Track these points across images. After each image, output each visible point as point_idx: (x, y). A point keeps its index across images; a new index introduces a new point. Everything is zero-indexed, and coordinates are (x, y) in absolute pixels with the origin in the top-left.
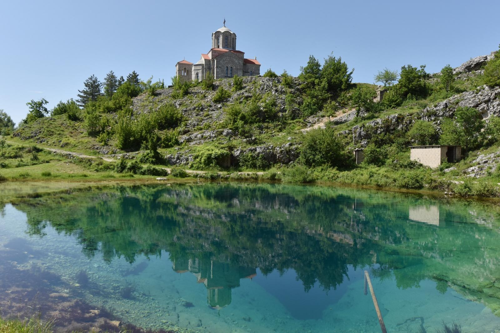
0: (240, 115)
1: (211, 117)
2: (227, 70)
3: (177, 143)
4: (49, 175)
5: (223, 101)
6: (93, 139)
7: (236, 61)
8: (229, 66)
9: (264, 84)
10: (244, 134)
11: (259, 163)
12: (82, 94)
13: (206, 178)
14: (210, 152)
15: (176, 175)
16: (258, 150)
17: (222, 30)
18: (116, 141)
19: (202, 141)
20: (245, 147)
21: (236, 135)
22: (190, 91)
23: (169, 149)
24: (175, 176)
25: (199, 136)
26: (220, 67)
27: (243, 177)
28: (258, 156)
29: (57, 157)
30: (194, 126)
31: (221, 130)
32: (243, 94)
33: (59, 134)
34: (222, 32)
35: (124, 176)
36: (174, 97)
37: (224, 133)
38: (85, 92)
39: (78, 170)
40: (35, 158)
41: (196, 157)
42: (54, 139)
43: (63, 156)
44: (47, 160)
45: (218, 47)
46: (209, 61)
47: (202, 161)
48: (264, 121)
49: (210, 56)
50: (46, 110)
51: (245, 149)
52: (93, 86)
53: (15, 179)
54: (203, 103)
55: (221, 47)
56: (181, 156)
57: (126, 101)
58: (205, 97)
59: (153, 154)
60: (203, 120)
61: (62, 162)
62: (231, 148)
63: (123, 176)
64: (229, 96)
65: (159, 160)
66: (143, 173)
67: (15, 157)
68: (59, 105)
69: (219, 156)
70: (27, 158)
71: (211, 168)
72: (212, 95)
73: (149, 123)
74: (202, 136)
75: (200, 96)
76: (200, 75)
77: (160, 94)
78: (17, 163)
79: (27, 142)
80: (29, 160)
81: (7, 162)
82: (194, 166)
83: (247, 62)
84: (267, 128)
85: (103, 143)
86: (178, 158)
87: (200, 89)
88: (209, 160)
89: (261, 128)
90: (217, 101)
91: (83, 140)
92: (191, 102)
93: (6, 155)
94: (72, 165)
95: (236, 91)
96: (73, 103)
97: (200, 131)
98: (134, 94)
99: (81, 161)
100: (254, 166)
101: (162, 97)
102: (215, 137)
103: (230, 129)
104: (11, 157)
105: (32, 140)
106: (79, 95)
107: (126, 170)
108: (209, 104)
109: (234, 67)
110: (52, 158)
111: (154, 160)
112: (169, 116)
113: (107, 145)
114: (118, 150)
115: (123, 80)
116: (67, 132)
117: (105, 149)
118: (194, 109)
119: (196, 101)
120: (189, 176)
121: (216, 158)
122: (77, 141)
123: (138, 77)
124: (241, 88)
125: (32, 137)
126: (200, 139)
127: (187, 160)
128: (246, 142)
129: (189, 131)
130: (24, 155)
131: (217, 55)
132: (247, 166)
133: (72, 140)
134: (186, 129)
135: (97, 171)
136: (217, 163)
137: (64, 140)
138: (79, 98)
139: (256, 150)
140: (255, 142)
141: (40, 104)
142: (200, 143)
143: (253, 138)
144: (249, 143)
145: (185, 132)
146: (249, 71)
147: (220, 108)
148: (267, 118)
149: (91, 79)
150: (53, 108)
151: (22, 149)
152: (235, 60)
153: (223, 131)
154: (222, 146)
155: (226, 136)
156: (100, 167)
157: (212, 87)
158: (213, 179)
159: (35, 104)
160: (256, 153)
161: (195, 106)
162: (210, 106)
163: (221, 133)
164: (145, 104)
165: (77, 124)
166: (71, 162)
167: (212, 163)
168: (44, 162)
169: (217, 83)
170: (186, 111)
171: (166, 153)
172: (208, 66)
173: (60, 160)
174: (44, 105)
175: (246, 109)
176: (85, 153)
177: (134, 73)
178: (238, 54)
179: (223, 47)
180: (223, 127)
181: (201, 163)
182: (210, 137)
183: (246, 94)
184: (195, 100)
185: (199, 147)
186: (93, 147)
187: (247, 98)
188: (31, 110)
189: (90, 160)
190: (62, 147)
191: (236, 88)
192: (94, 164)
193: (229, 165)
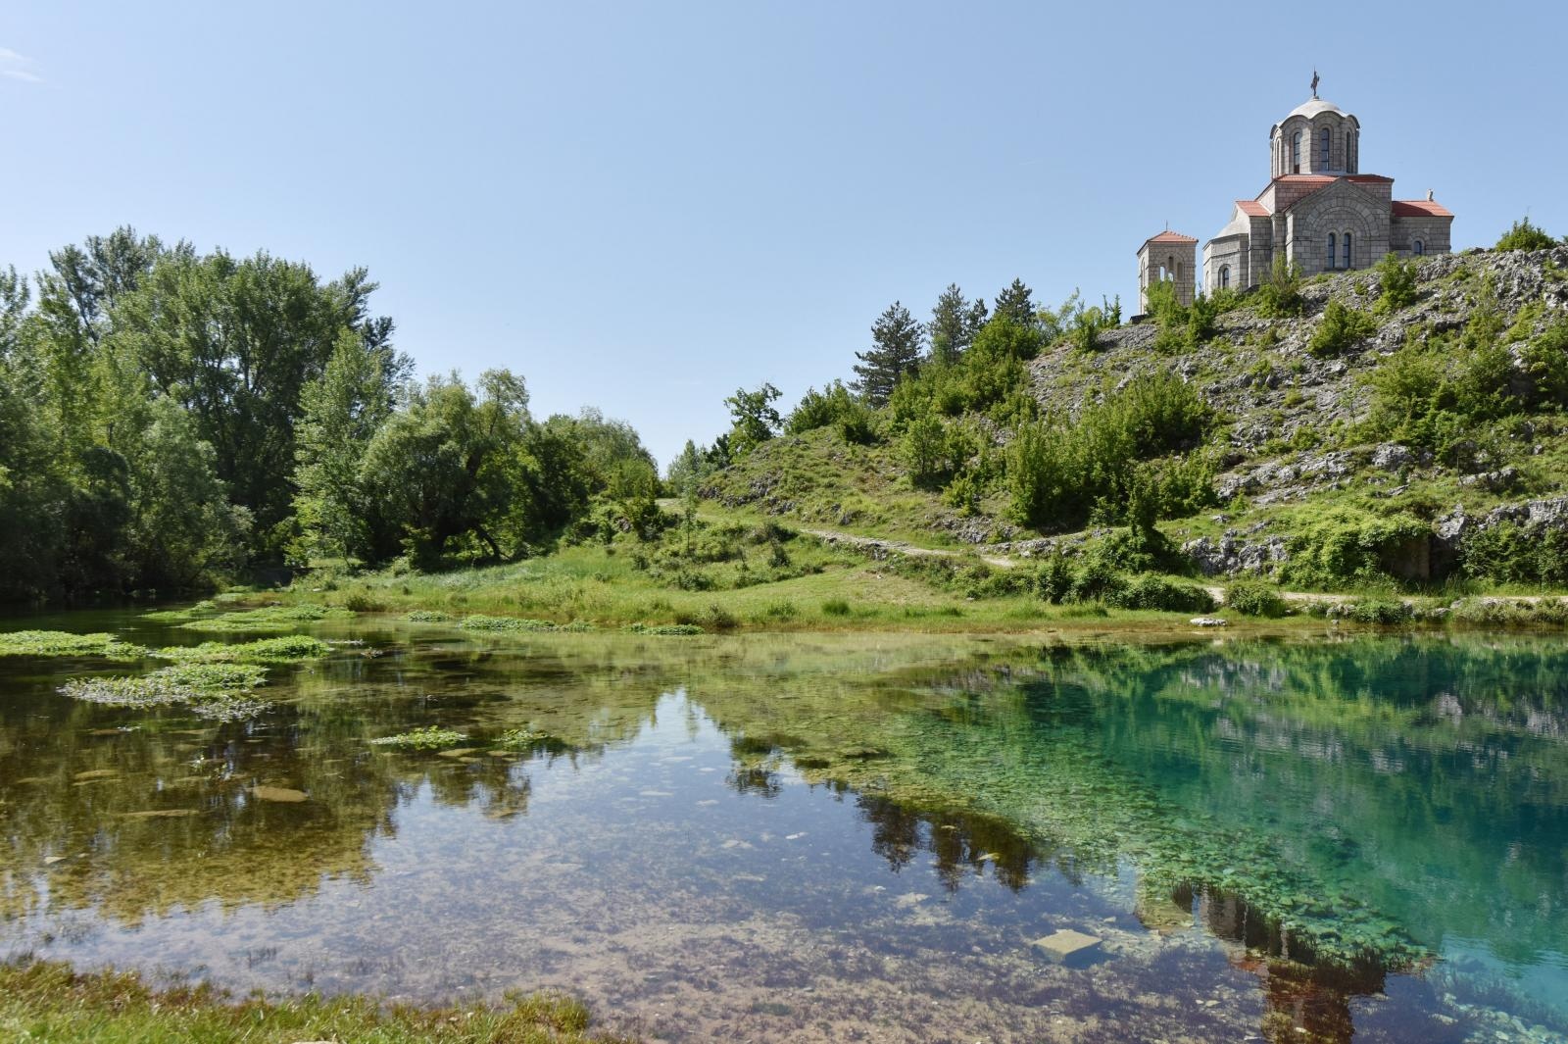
0: (1437, 393)
1: (1312, 408)
2: (1333, 244)
3: (1211, 500)
4: (843, 610)
5: (1346, 350)
6: (930, 496)
7: (1366, 212)
8: (1340, 231)
9: (1509, 277)
10: (1460, 460)
11: (1547, 562)
12: (865, 365)
13: (1361, 620)
14: (1351, 527)
15: (1248, 610)
16: (1537, 515)
17: (1310, 109)
18: (1004, 502)
19: (1300, 490)
20: (1479, 505)
21: (1427, 465)
22: (1217, 324)
23: (1191, 521)
24: (1244, 611)
25: (1286, 471)
26: (1307, 239)
27: (1506, 613)
28: (1539, 536)
29: (841, 556)
30: (1258, 439)
31: (1368, 447)
32: (1423, 318)
33: (830, 486)
34: (1311, 115)
35: (1080, 614)
36: (1165, 349)
37: (1381, 460)
38: (873, 358)
39: (913, 594)
40: (782, 559)
41: (1299, 545)
42: (817, 501)
43: (857, 551)
44: (814, 564)
45: (1297, 170)
46: (1268, 220)
47: (1325, 558)
48: (1532, 408)
49: (1268, 205)
50: (775, 417)
51: (1479, 513)
52: (896, 336)
53: (760, 624)
54: (1274, 359)
55: (1305, 169)
56: (1241, 544)
57: (1010, 373)
58: (1276, 340)
59: (1142, 539)
60: (1285, 417)
61: (861, 569)
62: (1424, 510)
63: (1073, 614)
64: (1370, 331)
65: (1165, 558)
66: (1133, 604)
67: (725, 557)
68: (806, 402)
69: (1390, 540)
70: (759, 559)
71: (1358, 584)
72: (1300, 336)
73: (1111, 438)
74: (1297, 474)
75: (1258, 338)
76: (1234, 273)
77: (1113, 344)
78: (736, 576)
79: (741, 512)
80: (766, 567)
81: (709, 571)
82: (1296, 575)
83: (1402, 211)
84: (1549, 431)
85: (965, 509)
86: (1230, 551)
87: (1254, 316)
88: (1349, 558)
89: (1524, 434)
90: (1325, 351)
91: (900, 500)
92: (1230, 362)
93: (698, 552)
94: (890, 579)
95: (1393, 310)
96: (841, 392)
97: (1287, 457)
98: (1028, 350)
99: (917, 566)
100: (1527, 575)
101: (1122, 352)
102: (1347, 473)
103: (1401, 443)
104: (711, 558)
105: (752, 507)
106: (856, 369)
107: (1073, 593)
108: (1296, 363)
109: (1359, 234)
110: (828, 558)
111: (1147, 557)
112: (1167, 412)
113: (978, 514)
114: (1016, 530)
115: (985, 312)
116: (848, 480)
117: (973, 527)
118: (1247, 382)
119: (1248, 358)
120: (1295, 613)
121: (1377, 547)
122: (884, 506)
123: (1031, 299)
124: (1412, 300)
125: (753, 498)
126: (1288, 484)
127: (1264, 555)
128: (1480, 487)
129: (1241, 459)
130: (748, 551)
131: (1293, 198)
132: (1498, 573)
133: (869, 503)
134: (1233, 452)
135: (975, 596)
136: (1382, 566)
137: (848, 504)
138: (857, 378)
139: (1526, 514)
140: (1513, 486)
141: (761, 400)
142: (1293, 498)
143: (1506, 470)
144: (1495, 489)
145: (1230, 463)
146: (1411, 241)
147: (1342, 373)
148: (1545, 396)
149: (890, 315)
150: (791, 411)
151: (738, 532)
152: (1359, 207)
153: (1373, 453)
154: (1389, 502)
155: (1387, 468)
156: (983, 583)
157: (1293, 305)
158: (1388, 621)
159: (748, 399)
160: (1529, 524)
161: (1249, 372)
162: (1303, 370)
163: (1368, 459)
164: (1071, 377)
165: (873, 454)
166: (886, 570)
167: (1363, 564)
168: (807, 570)
169: (1310, 290)
170: (1217, 392)
171: (1185, 534)
172: (1262, 240)
173: (851, 566)
174: (770, 404)
175: (1455, 367)
176: (917, 540)
177: (1017, 285)
178: (1369, 186)
179: (1315, 169)
180: (1370, 439)
181: (1318, 567)
182: (1328, 476)
183: (1437, 319)
184: (1241, 354)
185: (1300, 511)
186: (936, 523)
187: (1441, 329)
188: (737, 419)
189: (944, 563)
190: (843, 524)
191: (1394, 299)
192: (961, 574)
193: (1425, 571)
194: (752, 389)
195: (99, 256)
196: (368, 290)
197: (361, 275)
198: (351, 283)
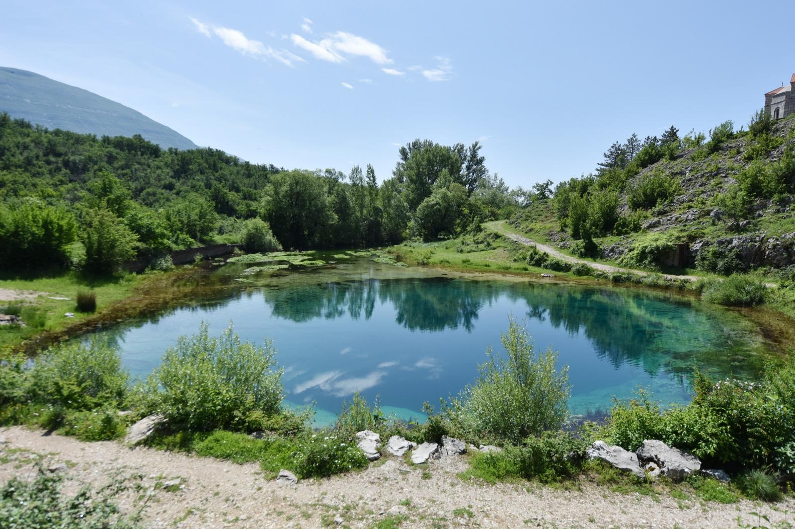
3: (635, 229)
14: (647, 245)
19: (672, 226)
20: (718, 237)
21: (731, 217)
25: (674, 218)
28: (729, 251)
41: (632, 250)
47: (635, 255)
50: (551, 192)
59: (586, 244)
60: (704, 192)
62: (693, 238)
74: (677, 219)
77: (682, 156)
82: (624, 261)
85: (560, 229)
88: (643, 255)
97: (685, 211)
100: (713, 268)
102: (694, 219)
103: (725, 206)
108: (733, 165)
114: (569, 237)
117: (557, 236)
121: (651, 252)
123: (677, 133)
126: (671, 223)
127: (621, 253)
129: (668, 211)
134: (665, 209)
141: (546, 186)
143: (743, 222)
145: (660, 213)
159: (542, 186)
160: (729, 246)
167: (646, 259)
174: (549, 187)
176: (540, 240)
181: (632, 259)
182: (686, 221)
185: (647, 236)
186: (549, 233)
188: (537, 191)
193: (676, 263)
194: (541, 183)
195: (410, 148)
196: (480, 148)
197: (476, 144)
198: (474, 147)
